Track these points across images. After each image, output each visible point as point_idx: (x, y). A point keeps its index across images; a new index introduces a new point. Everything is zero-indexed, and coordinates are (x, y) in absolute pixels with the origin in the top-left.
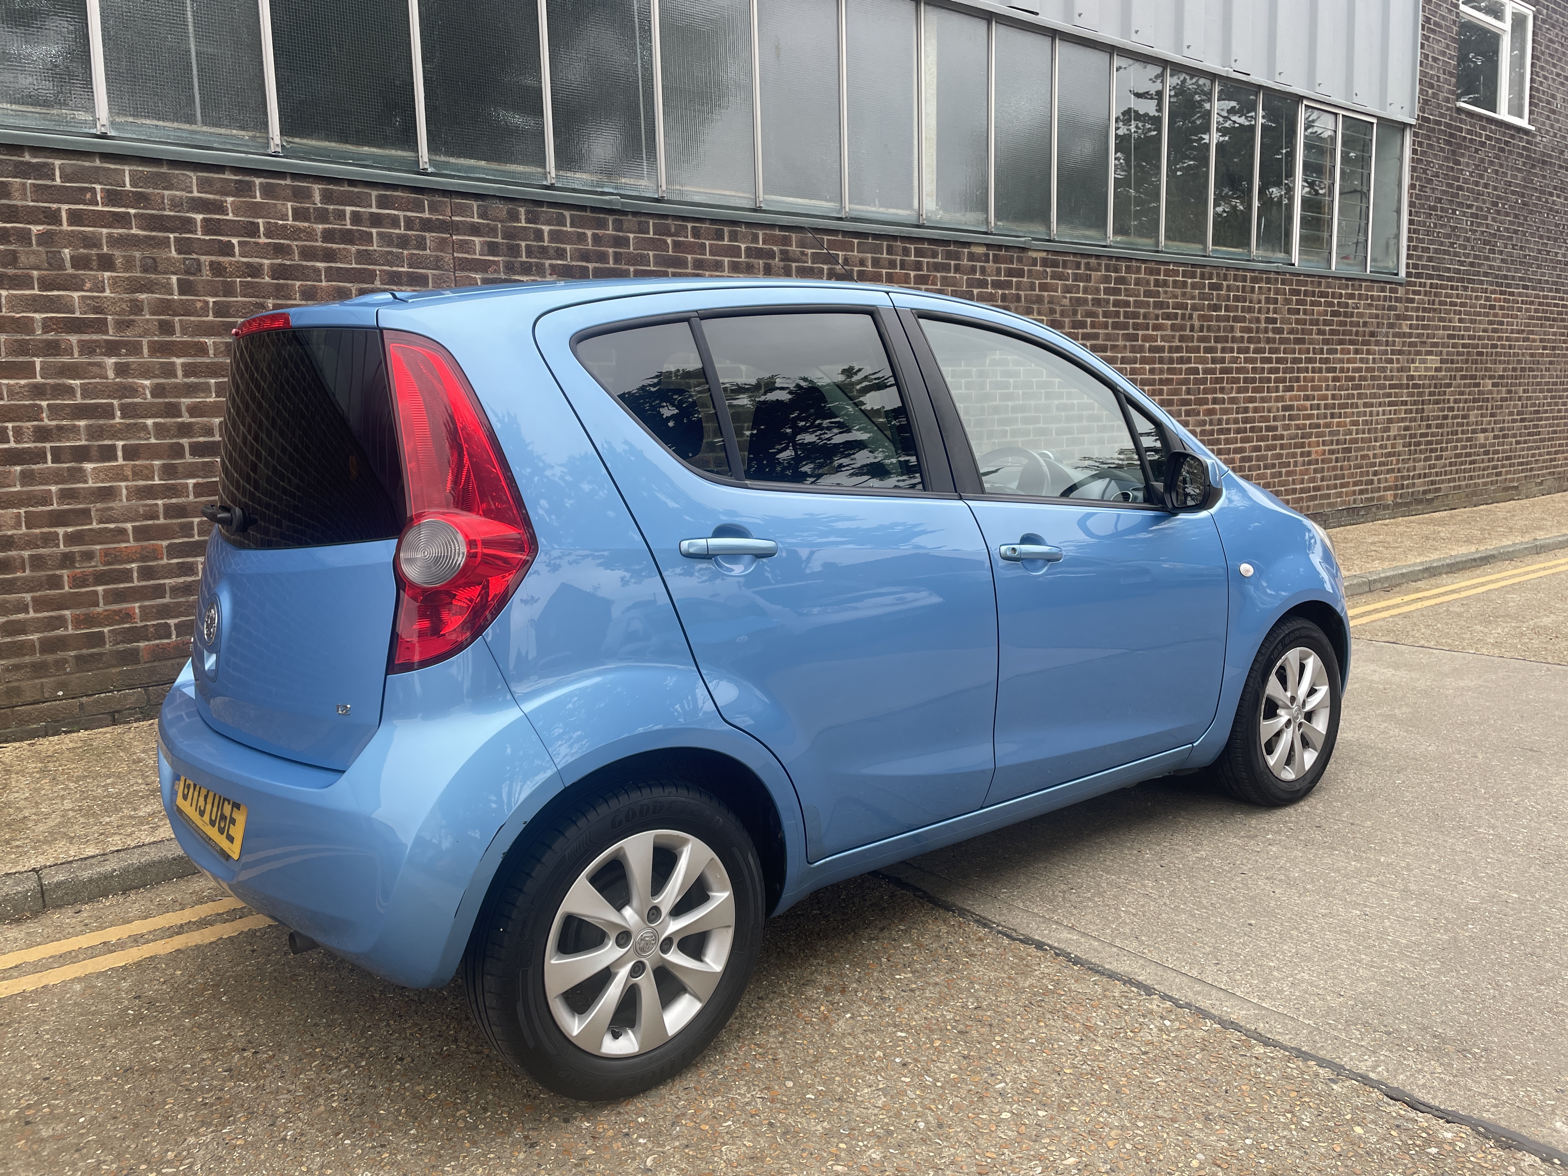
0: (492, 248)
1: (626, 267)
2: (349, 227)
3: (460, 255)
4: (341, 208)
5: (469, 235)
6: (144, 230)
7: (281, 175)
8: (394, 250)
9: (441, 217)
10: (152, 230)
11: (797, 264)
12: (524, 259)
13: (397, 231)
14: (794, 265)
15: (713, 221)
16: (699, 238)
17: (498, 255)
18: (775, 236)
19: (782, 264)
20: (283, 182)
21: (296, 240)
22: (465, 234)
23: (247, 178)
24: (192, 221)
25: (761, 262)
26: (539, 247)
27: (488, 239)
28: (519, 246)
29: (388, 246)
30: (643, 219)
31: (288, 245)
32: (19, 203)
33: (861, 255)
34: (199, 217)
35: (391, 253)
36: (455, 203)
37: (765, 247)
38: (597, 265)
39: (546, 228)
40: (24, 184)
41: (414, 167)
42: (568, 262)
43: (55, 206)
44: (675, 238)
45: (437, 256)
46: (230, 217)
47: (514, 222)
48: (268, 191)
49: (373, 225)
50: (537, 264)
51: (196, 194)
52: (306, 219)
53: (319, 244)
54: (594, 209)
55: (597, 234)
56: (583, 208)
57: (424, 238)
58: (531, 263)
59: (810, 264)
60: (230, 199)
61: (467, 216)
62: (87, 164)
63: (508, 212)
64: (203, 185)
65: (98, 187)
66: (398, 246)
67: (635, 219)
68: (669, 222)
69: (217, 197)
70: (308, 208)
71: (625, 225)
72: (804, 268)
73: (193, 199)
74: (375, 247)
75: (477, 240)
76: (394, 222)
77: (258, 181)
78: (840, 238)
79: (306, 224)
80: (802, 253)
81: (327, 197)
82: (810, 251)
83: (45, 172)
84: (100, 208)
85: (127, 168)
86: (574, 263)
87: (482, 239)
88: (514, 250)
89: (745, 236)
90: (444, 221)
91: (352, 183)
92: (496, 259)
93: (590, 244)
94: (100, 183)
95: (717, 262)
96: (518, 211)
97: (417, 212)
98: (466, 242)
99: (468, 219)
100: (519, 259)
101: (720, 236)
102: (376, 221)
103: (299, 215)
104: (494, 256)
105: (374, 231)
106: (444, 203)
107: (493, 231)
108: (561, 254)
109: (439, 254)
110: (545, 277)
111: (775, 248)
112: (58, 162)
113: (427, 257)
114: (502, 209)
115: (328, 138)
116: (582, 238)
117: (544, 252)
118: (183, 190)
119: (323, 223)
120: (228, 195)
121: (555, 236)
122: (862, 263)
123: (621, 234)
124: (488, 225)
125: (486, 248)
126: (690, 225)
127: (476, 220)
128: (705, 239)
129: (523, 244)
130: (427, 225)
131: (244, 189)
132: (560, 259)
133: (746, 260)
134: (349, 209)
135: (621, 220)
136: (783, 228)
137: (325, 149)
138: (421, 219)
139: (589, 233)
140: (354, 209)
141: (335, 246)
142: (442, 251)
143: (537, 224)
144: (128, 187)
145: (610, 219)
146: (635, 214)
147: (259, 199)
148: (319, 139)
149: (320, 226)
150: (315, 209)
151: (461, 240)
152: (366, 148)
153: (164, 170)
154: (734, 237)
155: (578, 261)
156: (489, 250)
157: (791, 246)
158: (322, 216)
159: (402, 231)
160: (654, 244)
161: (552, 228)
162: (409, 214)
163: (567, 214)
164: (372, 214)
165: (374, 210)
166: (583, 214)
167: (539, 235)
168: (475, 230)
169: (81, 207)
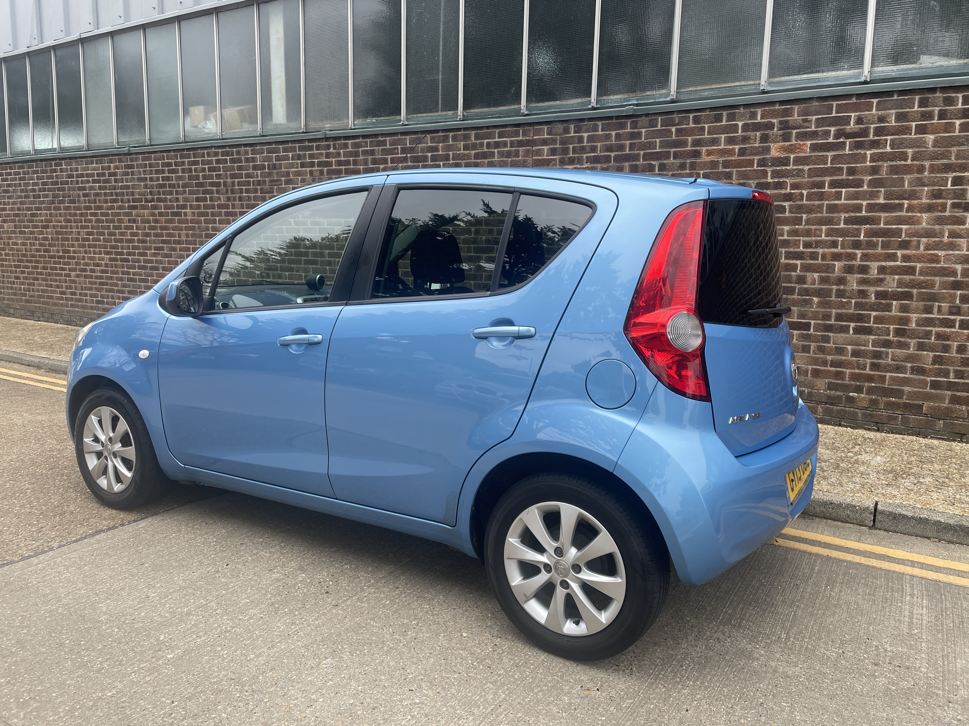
0: (553, 152)
1: (638, 152)
2: (485, 150)
3: (536, 158)
4: (482, 141)
5: (541, 146)
6: (412, 163)
7: (459, 130)
8: (504, 159)
9: (528, 138)
10: (414, 162)
11: (798, 131)
12: (571, 155)
13: (506, 149)
14: (794, 132)
15: (712, 109)
16: (699, 124)
17: (556, 155)
18: (775, 110)
19: (781, 132)
20: (460, 133)
21: (464, 160)
22: (539, 146)
23: (447, 134)
24: (426, 157)
25: (758, 133)
26: (580, 147)
27: (551, 147)
28: (568, 148)
29: (502, 157)
30: (653, 117)
31: (461, 163)
32: (377, 157)
33: (880, 113)
34: (430, 154)
35: (502, 161)
36: (536, 129)
37: (763, 121)
38: (617, 153)
39: (586, 135)
40: (379, 149)
41: (518, 113)
42: (598, 153)
43: (387, 157)
44: (678, 127)
45: (524, 160)
46: (440, 153)
47: (567, 134)
48: (455, 139)
49: (495, 148)
50: (578, 158)
51: (429, 144)
52: (468, 149)
53: (473, 160)
54: (618, 117)
55: (619, 133)
56: (610, 118)
57: (518, 151)
58: (574, 157)
59: (813, 128)
60: (441, 145)
61: (541, 135)
62: (396, 138)
63: (563, 129)
64: (433, 140)
65: (399, 147)
66: (506, 157)
67: (647, 119)
68: (675, 116)
69: (436, 144)
70: (469, 144)
71: (640, 124)
72: (806, 133)
73: (428, 147)
74: (496, 159)
75: (545, 148)
76: (505, 144)
77: (451, 134)
78: (854, 100)
79: (468, 152)
80: (805, 121)
81: (477, 137)
82: (814, 118)
83: (384, 143)
84: (399, 156)
85: (408, 137)
86: (602, 154)
87: (548, 147)
88: (565, 151)
89: (742, 116)
90: (529, 140)
91: (488, 127)
92: (555, 157)
93: (614, 140)
94: (400, 145)
95: (714, 139)
96: (569, 127)
97: (517, 137)
98: (539, 150)
99: (542, 137)
100: (568, 156)
101: (718, 119)
102: (497, 145)
103: (466, 148)
104: (554, 156)
105: (496, 150)
106: (530, 130)
107: (554, 141)
108: (593, 149)
109: (525, 158)
110: (583, 165)
111: (774, 121)
112: (388, 139)
113: (519, 161)
114: (560, 127)
115: (482, 107)
116: (608, 137)
117: (583, 149)
118: (425, 143)
119: (475, 150)
120: (440, 143)
121: (591, 139)
122: (882, 119)
123: (636, 130)
124: (552, 138)
125: (550, 152)
126: (691, 116)
127: (546, 136)
128: (704, 123)
129: (571, 146)
130: (521, 144)
131: (446, 139)
132: (593, 153)
133: (743, 134)
134: (486, 141)
135: (637, 121)
136: (782, 103)
137: (481, 112)
138: (518, 140)
139: (613, 133)
140: (488, 140)
141: (479, 161)
142: (527, 156)
143: (580, 133)
144: (408, 145)
145: (629, 121)
146: (647, 115)
147: (451, 143)
148: (478, 108)
149: (474, 152)
150: (472, 144)
151: (537, 149)
152: (501, 108)
153: (419, 136)
154: (732, 117)
155: (604, 152)
156: (551, 153)
157: (792, 116)
158: (474, 147)
159: (509, 149)
160: (660, 134)
161: (590, 134)
162: (512, 139)
163: (600, 123)
164: (495, 142)
165: (497, 140)
166: (611, 121)
167: (581, 139)
168: (544, 142)
169: (394, 156)
